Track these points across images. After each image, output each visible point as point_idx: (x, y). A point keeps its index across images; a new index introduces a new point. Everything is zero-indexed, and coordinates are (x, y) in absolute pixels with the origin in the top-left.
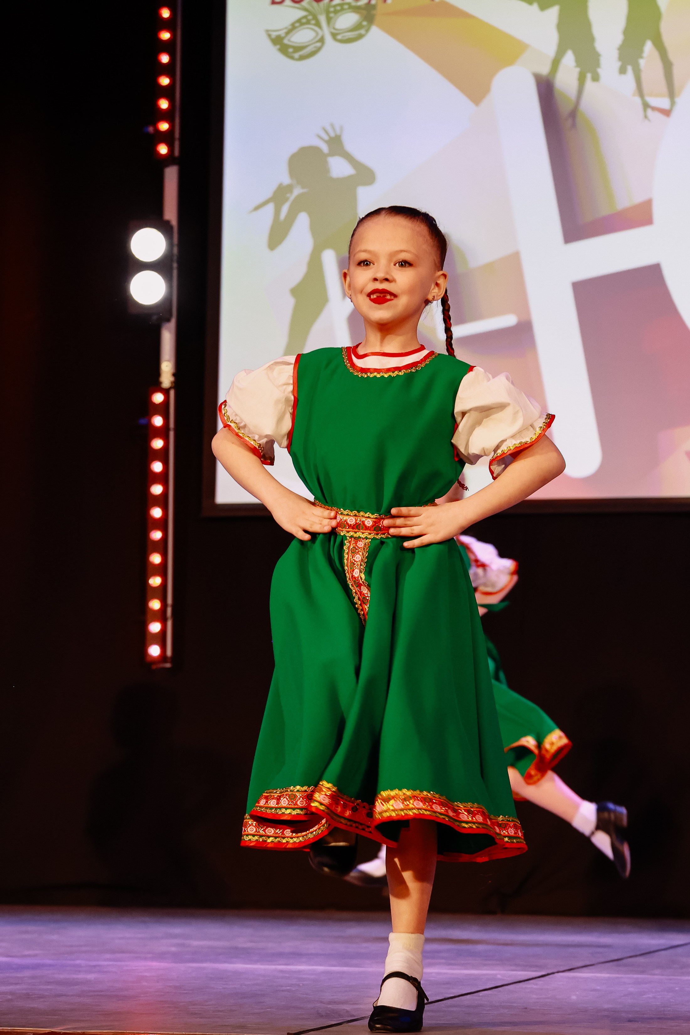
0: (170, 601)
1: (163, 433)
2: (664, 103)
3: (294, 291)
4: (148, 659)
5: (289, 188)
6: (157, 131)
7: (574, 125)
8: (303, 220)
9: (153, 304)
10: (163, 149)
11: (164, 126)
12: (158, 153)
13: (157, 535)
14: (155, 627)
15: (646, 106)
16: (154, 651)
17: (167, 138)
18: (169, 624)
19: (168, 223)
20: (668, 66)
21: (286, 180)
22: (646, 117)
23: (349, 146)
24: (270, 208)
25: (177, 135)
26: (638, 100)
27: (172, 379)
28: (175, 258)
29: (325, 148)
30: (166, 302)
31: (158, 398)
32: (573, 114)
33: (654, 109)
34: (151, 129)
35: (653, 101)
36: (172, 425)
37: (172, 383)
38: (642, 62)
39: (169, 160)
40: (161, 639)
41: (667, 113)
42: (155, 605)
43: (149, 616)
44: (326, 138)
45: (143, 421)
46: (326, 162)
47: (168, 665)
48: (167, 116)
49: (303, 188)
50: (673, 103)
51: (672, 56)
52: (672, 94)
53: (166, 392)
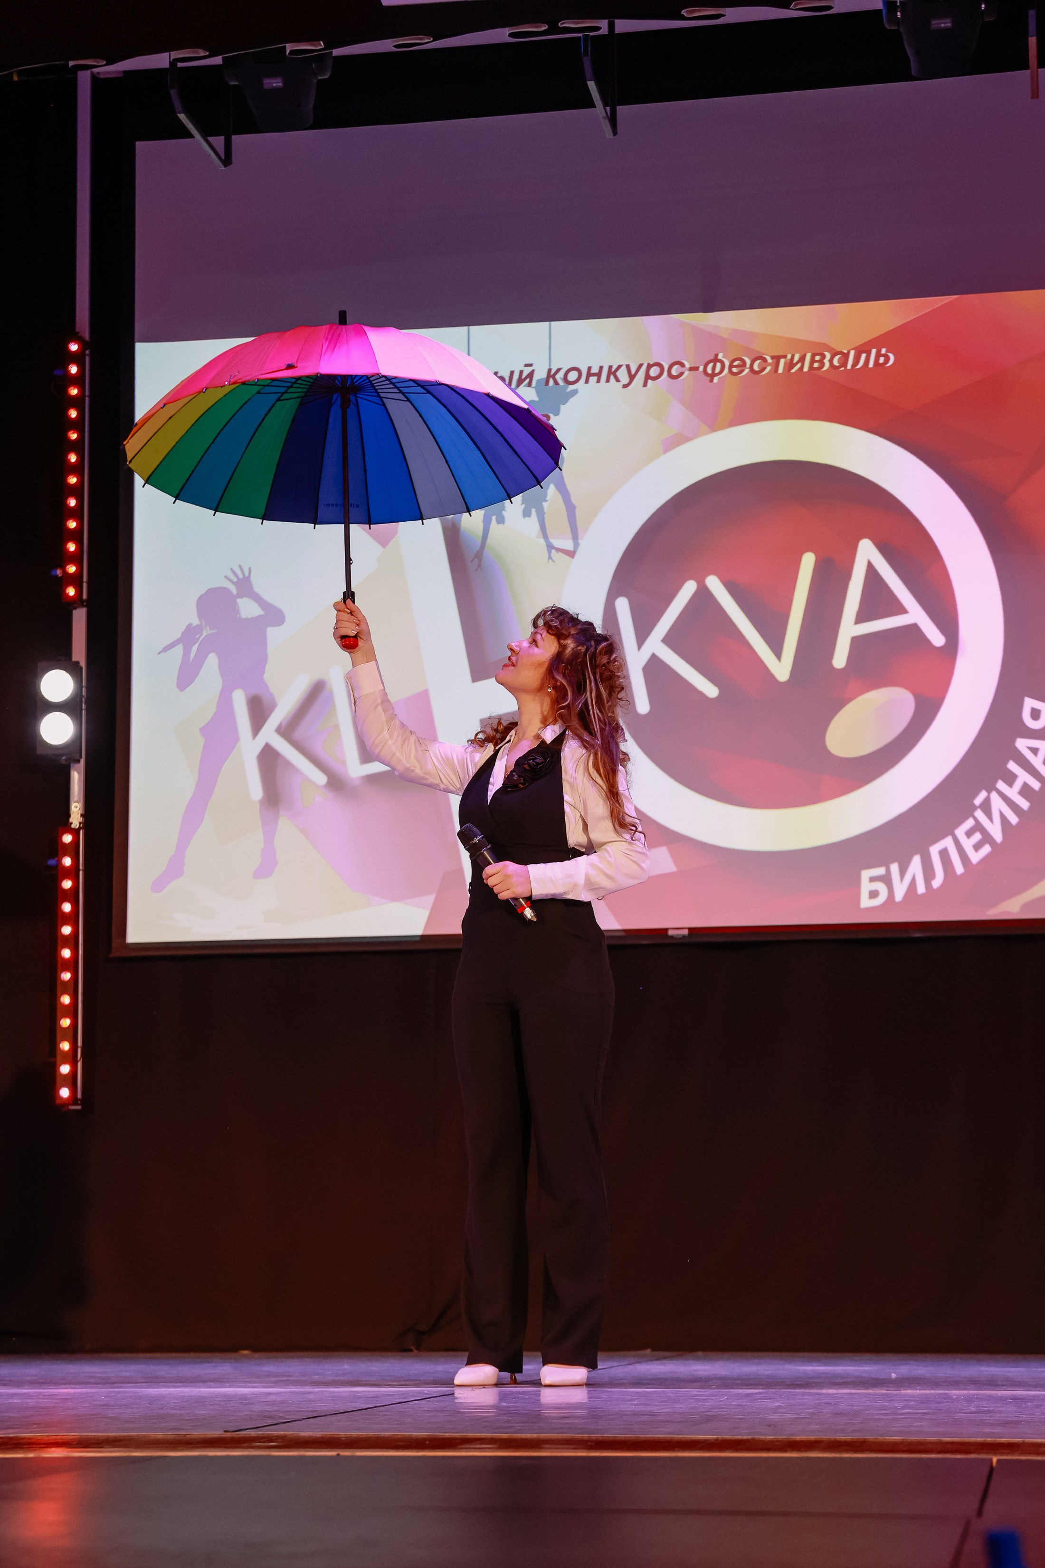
0: (80, 1043)
1: (72, 873)
2: (568, 545)
3: (203, 730)
4: (58, 1101)
5: (198, 629)
6: (65, 572)
7: (479, 566)
8: (212, 660)
9: (62, 744)
10: (71, 591)
11: (72, 569)
12: (67, 595)
13: (67, 976)
14: (65, 1069)
15: (550, 547)
16: (65, 1093)
17: (75, 580)
18: (80, 1064)
19: (77, 663)
20: (571, 509)
21: (195, 621)
22: (550, 558)
23: (258, 588)
24: (179, 649)
25: (85, 578)
26: (542, 541)
27: (81, 820)
28: (83, 699)
29: (233, 589)
30: (75, 743)
31: (67, 838)
32: (479, 555)
33: (559, 550)
34: (59, 572)
35: (557, 543)
36: (81, 867)
37: (80, 823)
38: (545, 505)
39: (78, 601)
40: (71, 1081)
41: (571, 554)
42: (65, 1046)
43: (59, 1059)
44: (235, 580)
45: (52, 862)
46: (236, 603)
47: (79, 1107)
48: (76, 558)
49: (211, 629)
50: (576, 545)
51: (574, 499)
52: (575, 537)
53: (75, 833)
